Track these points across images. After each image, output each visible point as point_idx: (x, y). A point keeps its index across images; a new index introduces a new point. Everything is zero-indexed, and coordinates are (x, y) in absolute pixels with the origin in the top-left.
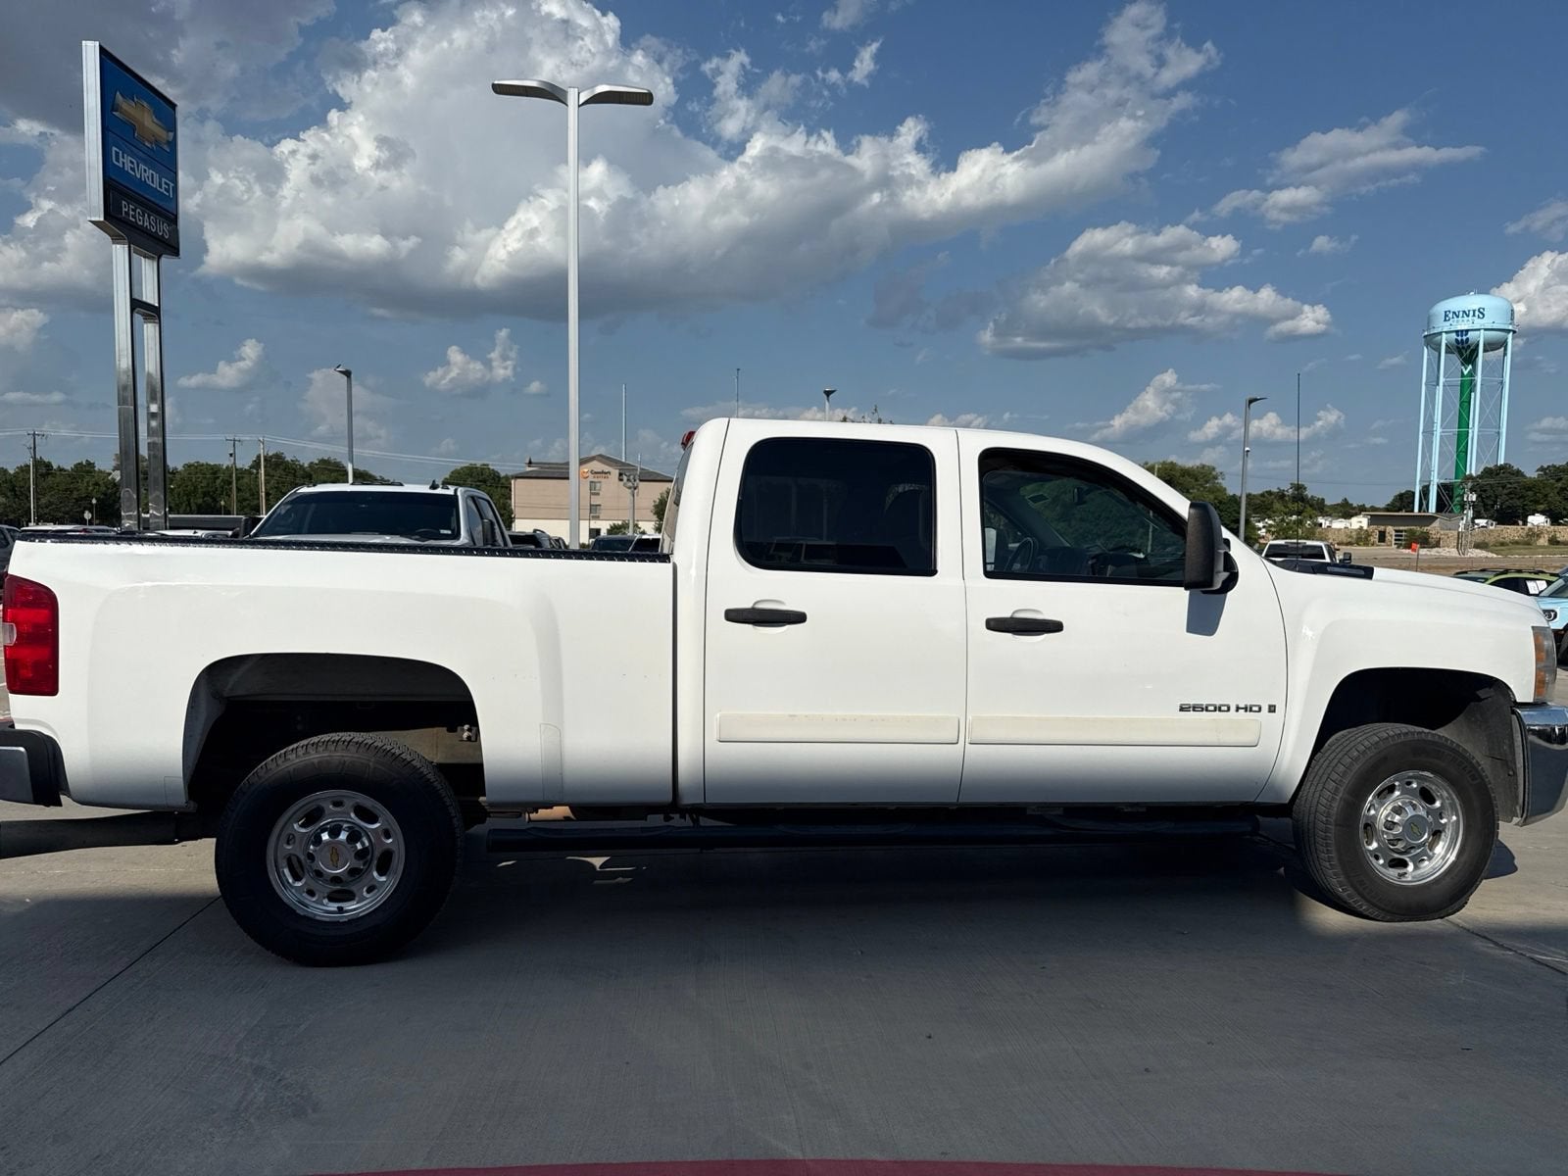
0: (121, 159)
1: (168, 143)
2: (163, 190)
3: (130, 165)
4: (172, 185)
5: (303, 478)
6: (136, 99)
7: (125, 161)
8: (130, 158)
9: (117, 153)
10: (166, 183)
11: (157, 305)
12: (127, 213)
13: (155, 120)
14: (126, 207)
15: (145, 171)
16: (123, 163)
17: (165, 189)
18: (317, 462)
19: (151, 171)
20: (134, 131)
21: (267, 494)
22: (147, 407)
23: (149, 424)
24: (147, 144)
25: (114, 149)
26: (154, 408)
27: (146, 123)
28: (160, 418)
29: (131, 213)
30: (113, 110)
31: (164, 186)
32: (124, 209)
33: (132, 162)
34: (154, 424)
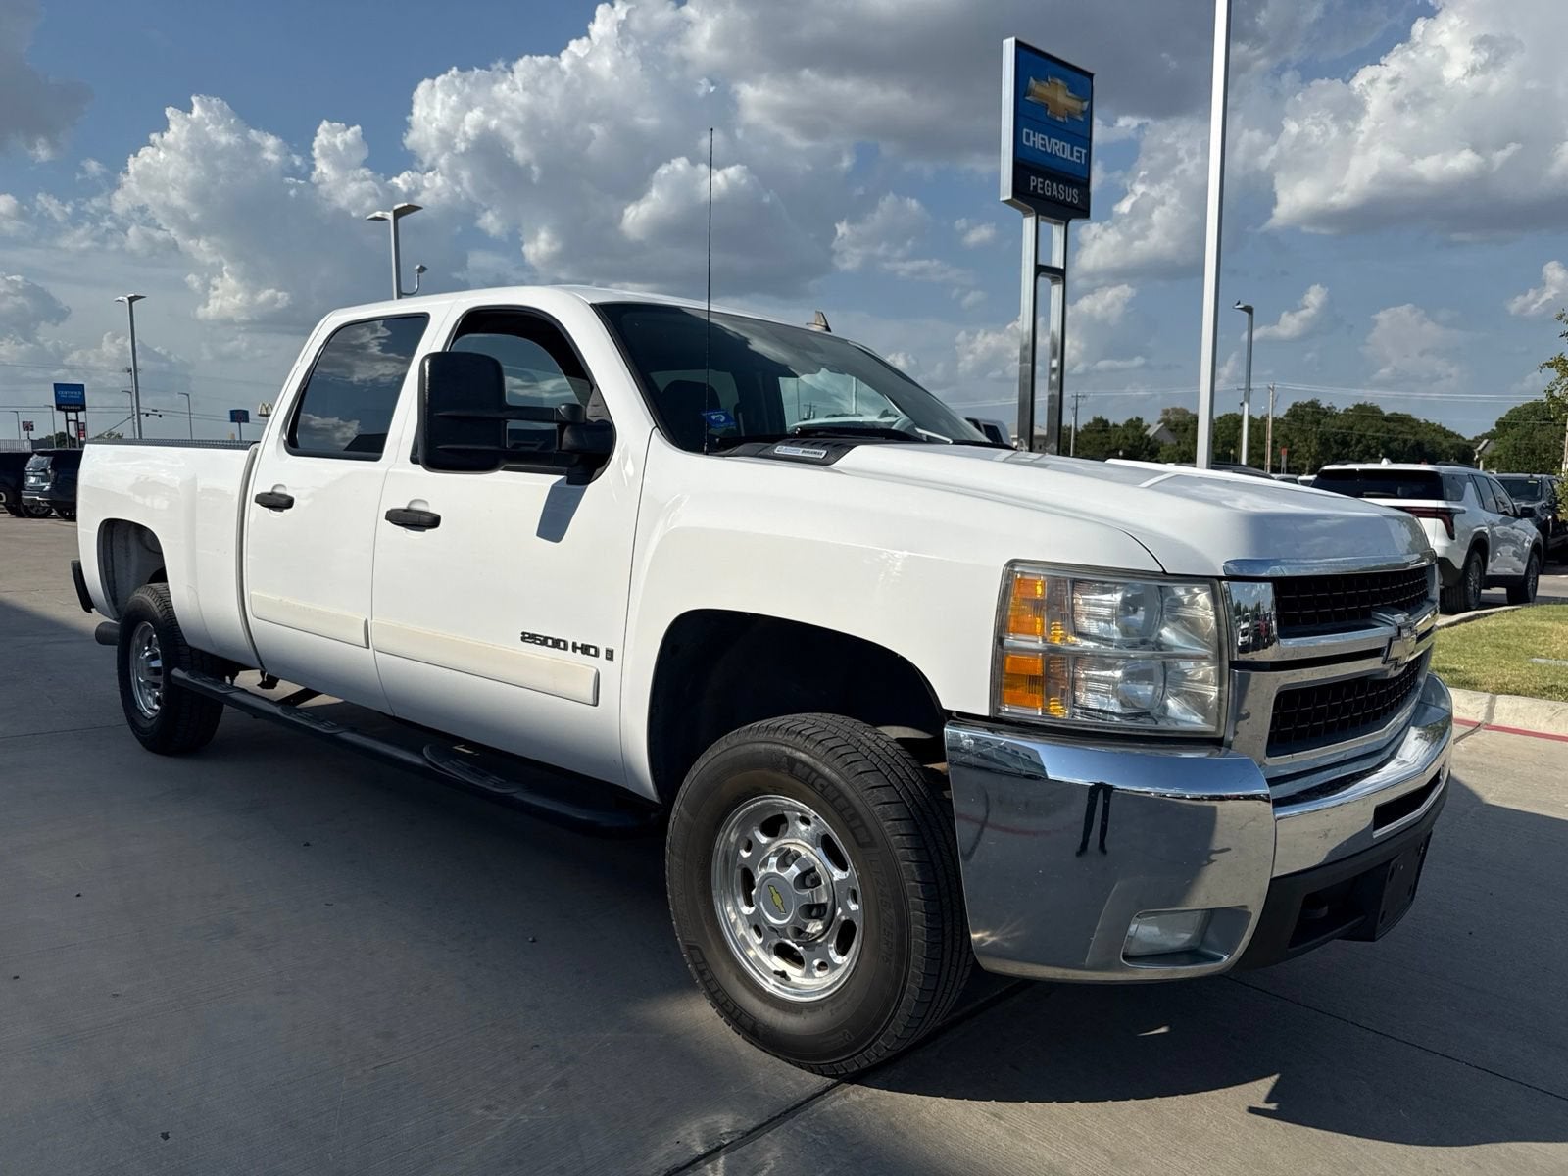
0: (1032, 139)
1: (1083, 112)
2: (1075, 159)
3: (1040, 142)
4: (1084, 151)
5: (1311, 423)
6: (1049, 80)
7: (1036, 139)
8: (1040, 136)
9: (1028, 135)
10: (1078, 151)
11: (1062, 267)
12: (1035, 187)
13: (1070, 94)
14: (1034, 181)
15: (1056, 144)
16: (1034, 142)
17: (1077, 157)
18: (1352, 407)
19: (1063, 143)
20: (1047, 108)
21: (1274, 442)
22: (1045, 362)
23: (1050, 378)
24: (1059, 118)
25: (1025, 130)
26: (1055, 363)
27: (1059, 99)
28: (1059, 372)
29: (1039, 186)
30: (1025, 95)
31: (1075, 154)
32: (1032, 184)
33: (1043, 139)
34: (1054, 377)
